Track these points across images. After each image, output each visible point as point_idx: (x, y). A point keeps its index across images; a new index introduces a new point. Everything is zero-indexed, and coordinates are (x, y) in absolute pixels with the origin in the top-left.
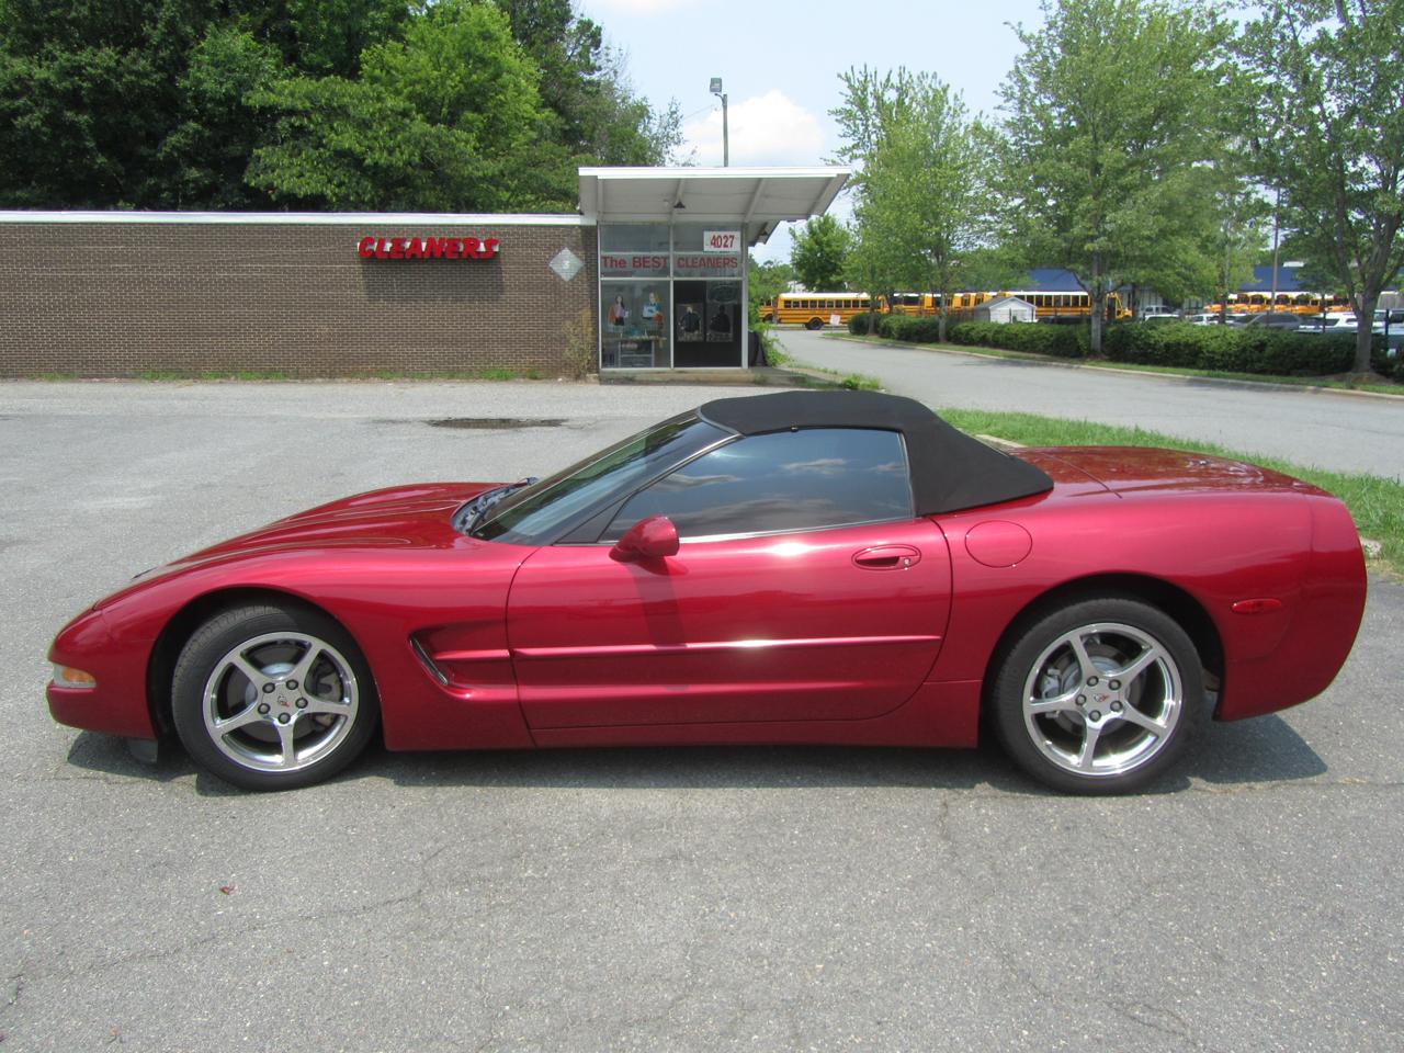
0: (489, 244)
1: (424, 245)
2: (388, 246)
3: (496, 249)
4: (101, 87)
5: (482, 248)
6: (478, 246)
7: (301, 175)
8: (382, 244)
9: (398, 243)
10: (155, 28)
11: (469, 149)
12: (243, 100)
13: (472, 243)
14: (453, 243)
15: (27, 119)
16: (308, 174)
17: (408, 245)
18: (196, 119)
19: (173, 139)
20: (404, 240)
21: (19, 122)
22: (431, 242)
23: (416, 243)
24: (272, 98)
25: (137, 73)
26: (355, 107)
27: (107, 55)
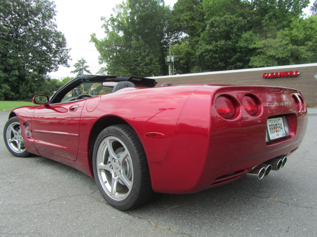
0: (296, 72)
1: (279, 74)
2: (270, 75)
3: (298, 73)
4: (222, 48)
5: (294, 73)
6: (293, 73)
7: (260, 62)
8: (268, 74)
9: (272, 74)
10: (233, 35)
11: (304, 50)
12: (249, 47)
13: (292, 72)
14: (287, 73)
15: (207, 57)
16: (261, 62)
17: (274, 74)
18: (240, 52)
19: (234, 57)
20: (274, 73)
21: (206, 57)
22: (280, 73)
23: (277, 74)
24: (255, 46)
25: (229, 45)
26: (274, 45)
27: (223, 42)
